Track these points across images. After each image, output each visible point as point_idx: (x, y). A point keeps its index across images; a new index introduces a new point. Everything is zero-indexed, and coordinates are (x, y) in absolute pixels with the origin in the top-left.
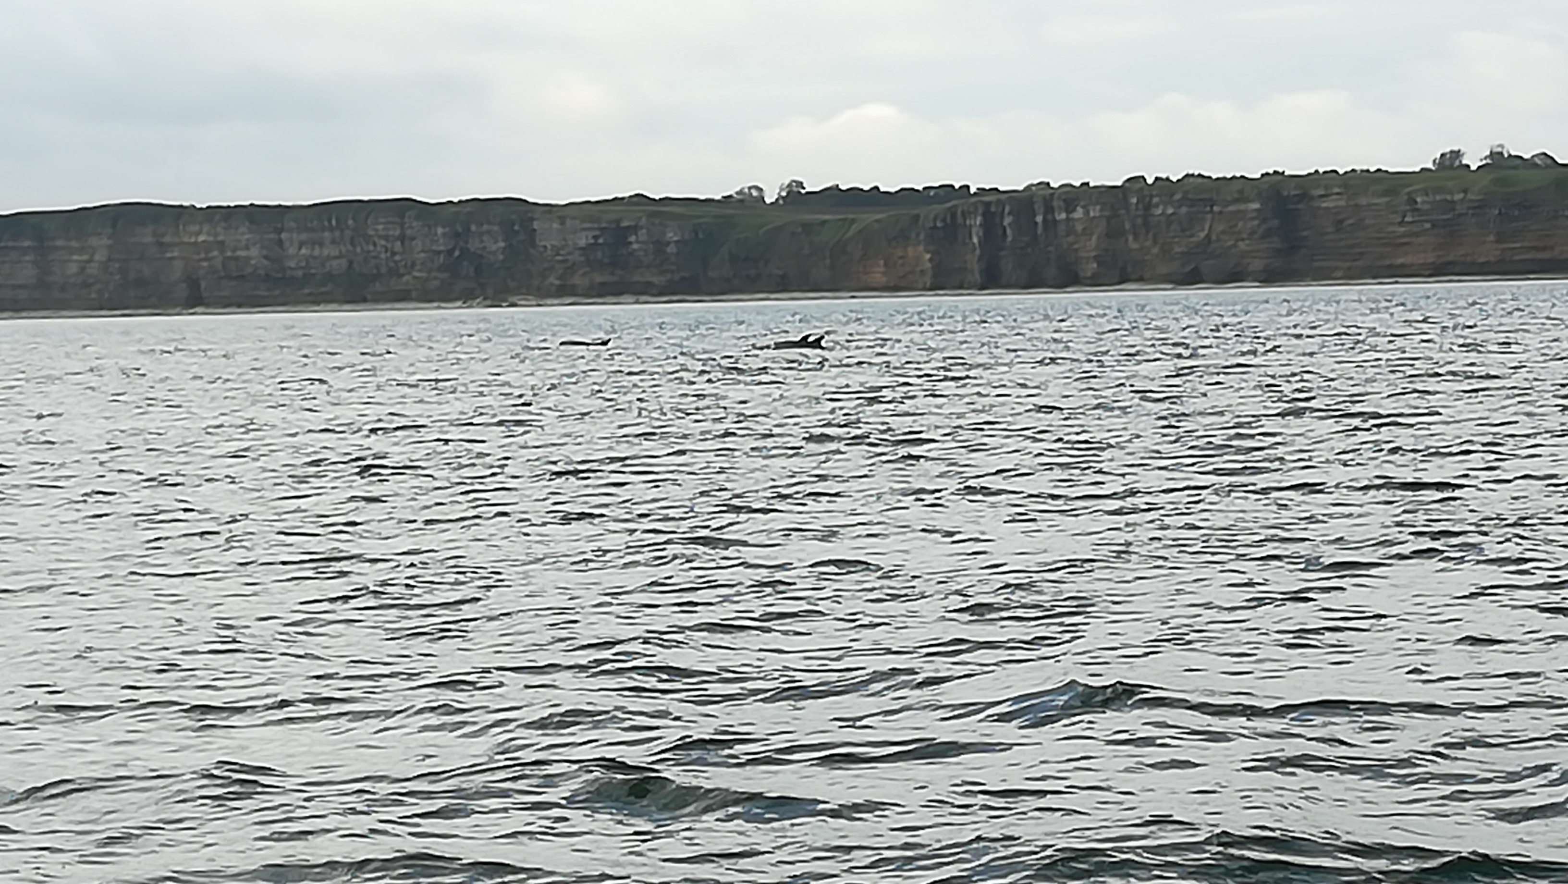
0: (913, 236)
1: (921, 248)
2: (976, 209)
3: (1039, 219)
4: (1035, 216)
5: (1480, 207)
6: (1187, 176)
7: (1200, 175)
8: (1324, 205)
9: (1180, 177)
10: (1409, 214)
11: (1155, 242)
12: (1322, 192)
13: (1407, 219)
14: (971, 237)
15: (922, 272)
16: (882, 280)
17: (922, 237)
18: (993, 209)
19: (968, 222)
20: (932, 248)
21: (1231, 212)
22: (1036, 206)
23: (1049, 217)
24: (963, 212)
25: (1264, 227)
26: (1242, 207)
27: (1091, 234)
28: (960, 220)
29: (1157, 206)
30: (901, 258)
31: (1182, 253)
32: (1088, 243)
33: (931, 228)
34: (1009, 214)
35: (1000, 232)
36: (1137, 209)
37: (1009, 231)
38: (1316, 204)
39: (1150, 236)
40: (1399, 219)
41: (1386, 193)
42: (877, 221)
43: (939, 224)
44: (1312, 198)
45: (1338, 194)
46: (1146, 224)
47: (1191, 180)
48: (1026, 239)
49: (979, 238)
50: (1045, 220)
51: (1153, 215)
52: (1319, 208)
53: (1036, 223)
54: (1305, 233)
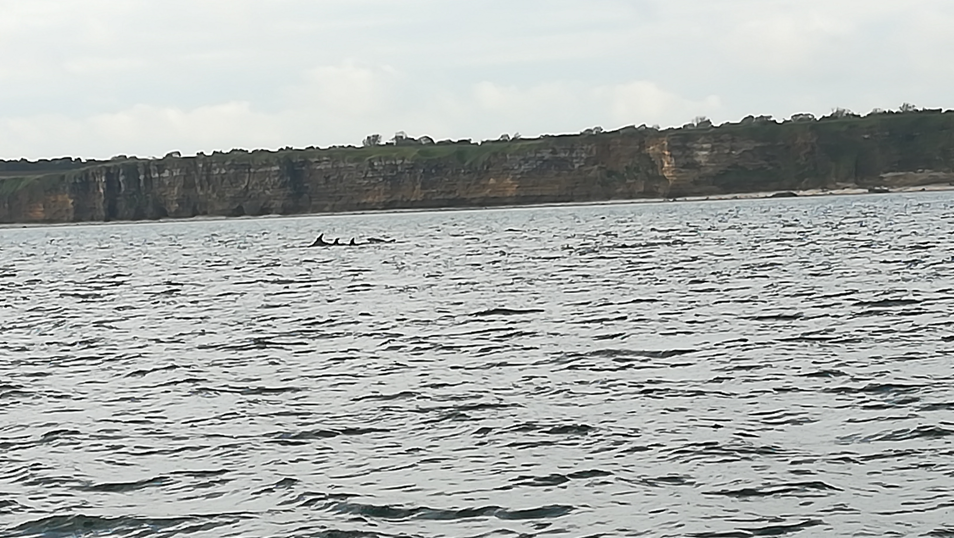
0: (62, 188)
1: (67, 196)
2: (101, 172)
3: (142, 177)
4: (139, 175)
5: (412, 168)
6: (233, 150)
7: (241, 150)
8: (318, 167)
9: (228, 151)
10: (370, 172)
11: (214, 191)
12: (317, 160)
13: (368, 175)
14: (98, 189)
15: (67, 211)
16: (41, 215)
17: (67, 188)
18: (112, 172)
19: (97, 179)
20: (73, 195)
21: (261, 172)
22: (139, 170)
23: (148, 176)
24: (93, 173)
25: (281, 181)
26: (269, 169)
27: (174, 187)
28: (91, 179)
29: (215, 169)
30: (54, 202)
31: (231, 197)
32: (172, 192)
33: (73, 183)
34: (123, 174)
35: (117, 185)
36: (203, 171)
37: (122, 185)
38: (313, 167)
39: (211, 187)
40: (363, 176)
41: (355, 160)
42: (38, 179)
43: (78, 181)
44: (311, 163)
45: (326, 161)
46: (208, 179)
47: (235, 153)
48: (134, 190)
49: (104, 189)
50: (145, 178)
51: (213, 175)
52: (315, 169)
53: (139, 180)
54: (306, 185)
